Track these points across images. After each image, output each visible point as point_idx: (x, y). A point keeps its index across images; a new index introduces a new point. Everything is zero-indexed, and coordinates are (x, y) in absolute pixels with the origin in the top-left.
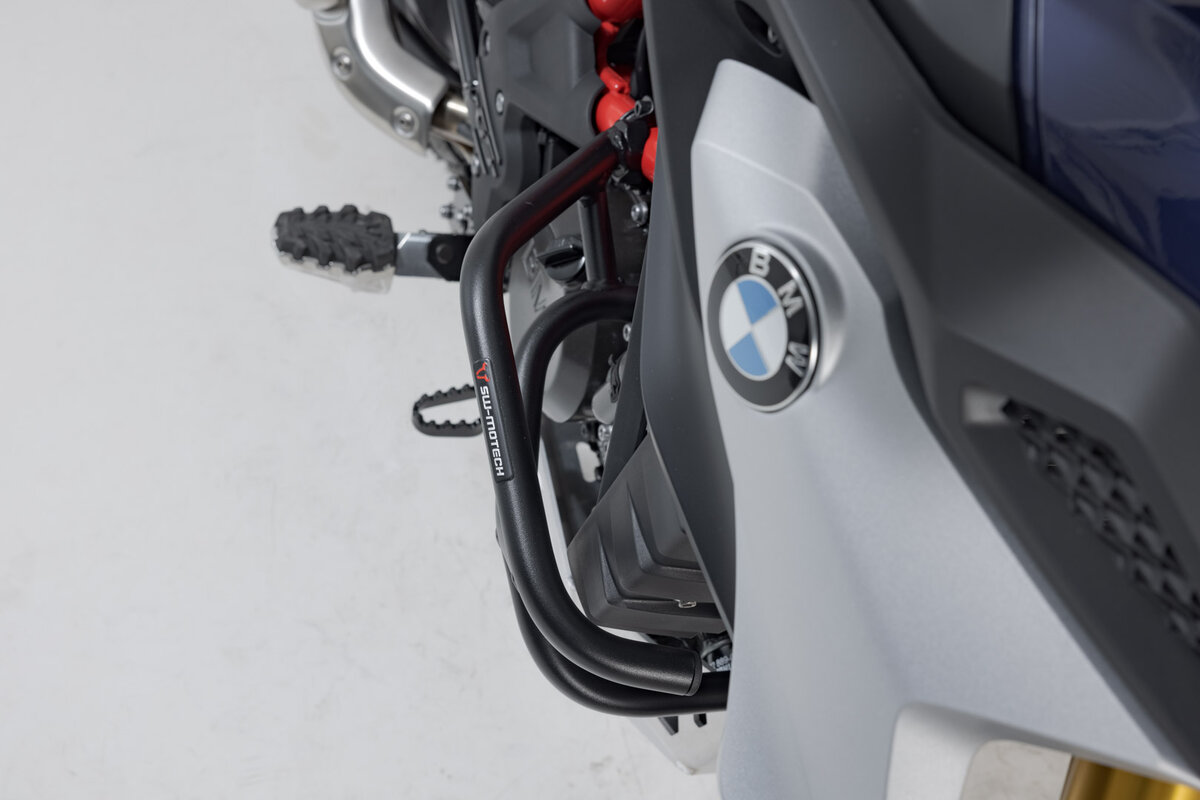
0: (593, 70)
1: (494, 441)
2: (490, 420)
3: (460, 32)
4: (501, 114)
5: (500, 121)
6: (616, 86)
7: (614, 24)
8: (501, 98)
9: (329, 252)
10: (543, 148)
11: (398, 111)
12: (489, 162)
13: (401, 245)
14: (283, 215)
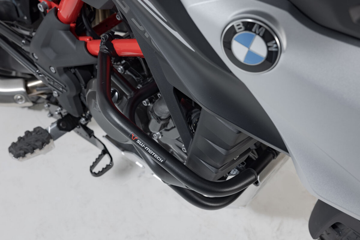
0: (77, 40)
1: (153, 153)
2: (147, 148)
3: (21, 60)
4: (55, 73)
5: (57, 75)
6: (88, 39)
7: (73, 23)
8: (52, 68)
9: (31, 148)
10: (75, 74)
11: (15, 97)
12: (61, 89)
13: (49, 131)
14: (9, 148)
